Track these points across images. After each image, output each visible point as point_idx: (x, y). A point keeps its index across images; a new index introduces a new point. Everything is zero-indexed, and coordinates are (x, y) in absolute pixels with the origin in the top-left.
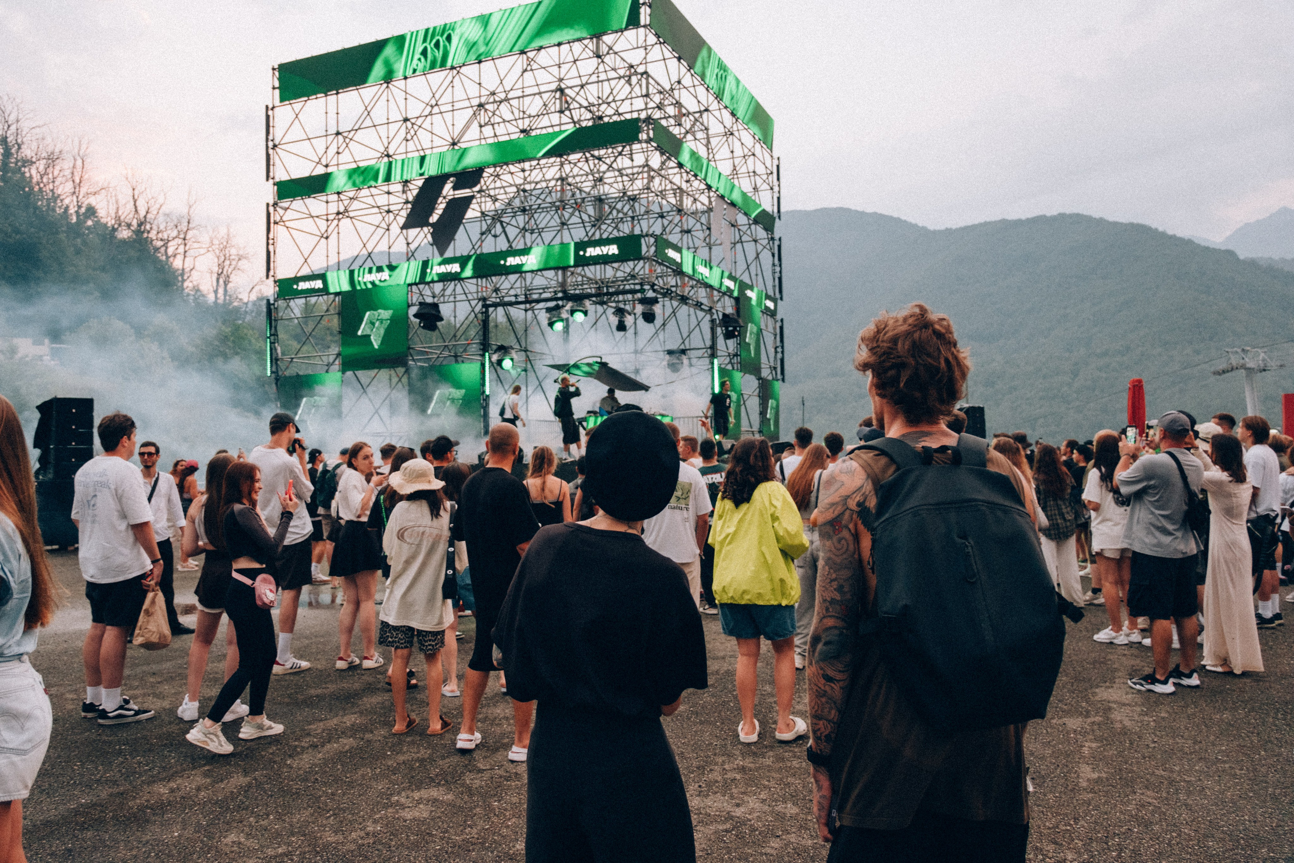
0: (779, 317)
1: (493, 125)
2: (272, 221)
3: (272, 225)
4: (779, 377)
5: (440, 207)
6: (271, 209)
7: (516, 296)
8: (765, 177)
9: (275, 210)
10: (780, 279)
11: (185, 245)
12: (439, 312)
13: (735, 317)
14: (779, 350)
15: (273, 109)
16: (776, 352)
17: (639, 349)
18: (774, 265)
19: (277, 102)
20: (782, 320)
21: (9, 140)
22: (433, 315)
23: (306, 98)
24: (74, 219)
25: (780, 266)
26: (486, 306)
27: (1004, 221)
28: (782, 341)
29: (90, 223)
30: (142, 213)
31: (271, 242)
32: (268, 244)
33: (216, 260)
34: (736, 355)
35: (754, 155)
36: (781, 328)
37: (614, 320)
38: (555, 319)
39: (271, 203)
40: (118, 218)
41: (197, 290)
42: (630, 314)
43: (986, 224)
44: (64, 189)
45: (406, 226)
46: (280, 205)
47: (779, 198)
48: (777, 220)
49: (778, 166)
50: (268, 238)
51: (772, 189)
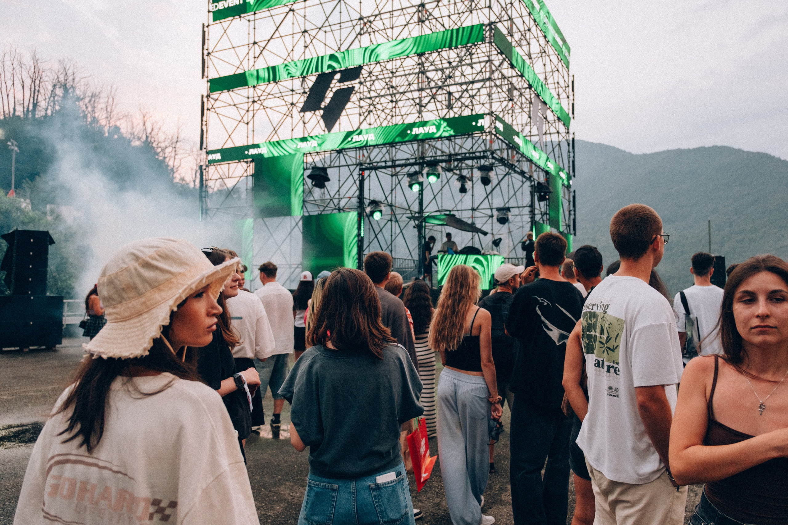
0: (572, 190)
1: (369, 33)
2: (205, 108)
3: (205, 111)
4: (572, 232)
5: (329, 95)
6: (205, 100)
7: (385, 162)
8: (564, 88)
9: (208, 100)
10: (573, 162)
11: (175, 151)
12: (327, 174)
13: (546, 184)
14: (572, 212)
15: (208, 27)
16: (570, 214)
17: (475, 207)
18: (569, 152)
19: (211, 22)
20: (574, 192)
21: (68, 85)
22: (322, 176)
23: (232, 18)
24: (107, 135)
25: (574, 152)
26: (362, 170)
27: (679, 150)
28: (574, 206)
29: (116, 137)
30: (149, 131)
31: (204, 123)
32: (202, 125)
33: (195, 161)
34: (546, 213)
35: (558, 70)
36: (574, 197)
37: (458, 185)
38: (413, 182)
39: (205, 95)
40: (132, 134)
41: (183, 179)
42: (470, 180)
43: (668, 151)
44: (101, 115)
45: (303, 110)
46: (211, 96)
47: (573, 104)
48: (572, 120)
49: (573, 82)
50: (202, 120)
51: (568, 97)
